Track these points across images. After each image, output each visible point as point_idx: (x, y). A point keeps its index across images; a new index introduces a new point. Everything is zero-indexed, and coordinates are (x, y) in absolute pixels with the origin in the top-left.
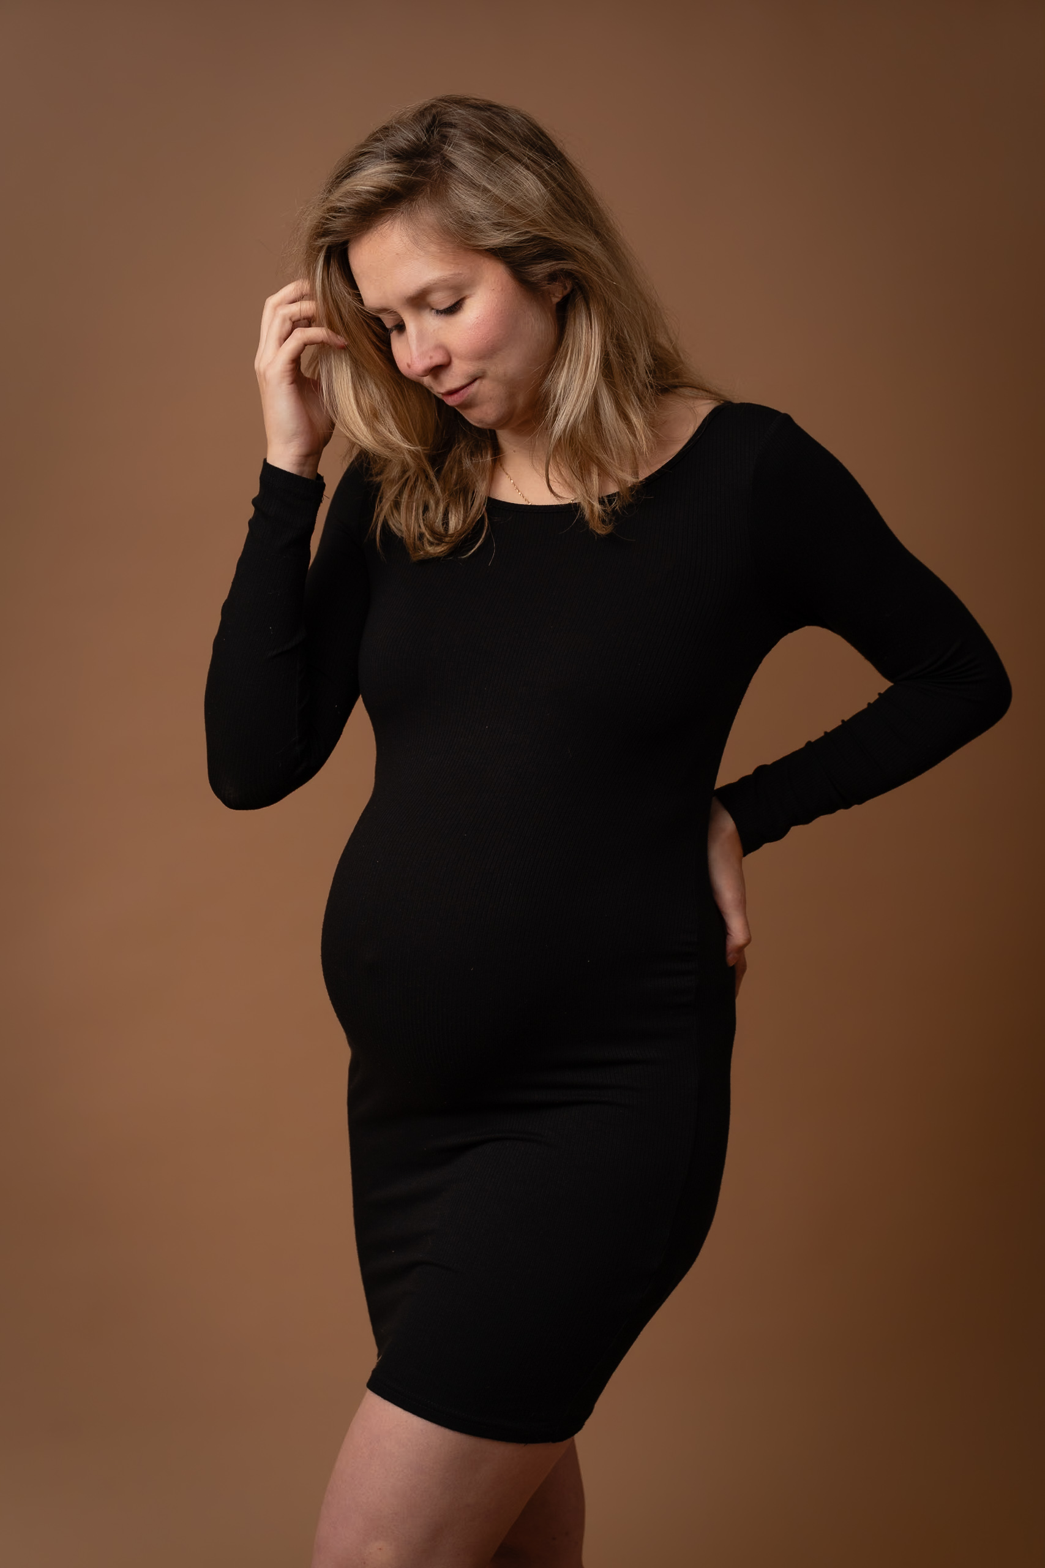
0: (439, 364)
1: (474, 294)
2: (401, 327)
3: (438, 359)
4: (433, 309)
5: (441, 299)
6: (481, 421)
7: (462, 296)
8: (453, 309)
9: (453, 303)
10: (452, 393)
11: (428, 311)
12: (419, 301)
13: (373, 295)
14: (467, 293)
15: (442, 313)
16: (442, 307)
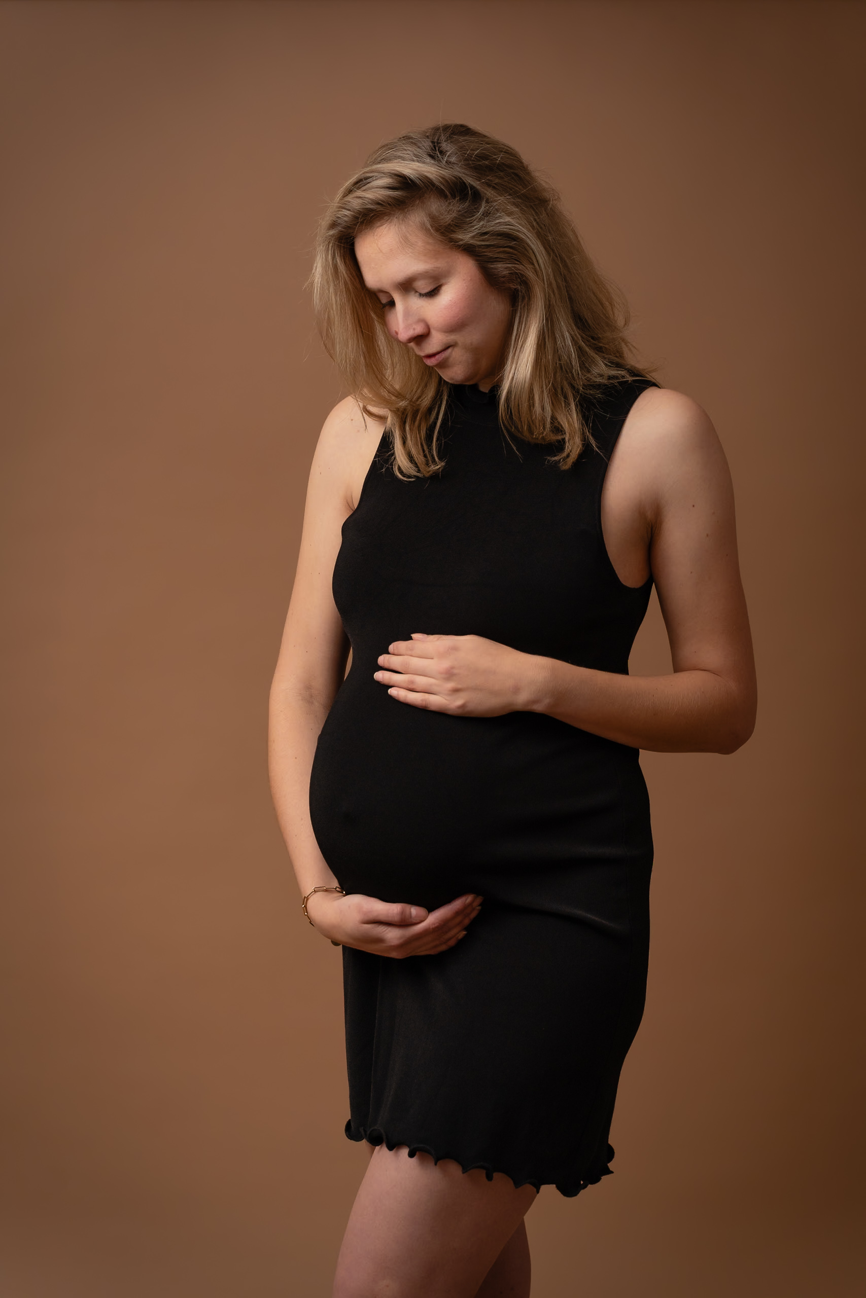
0: (420, 334)
1: (449, 282)
2: (392, 304)
3: (419, 329)
4: (417, 292)
5: (423, 286)
6: (452, 379)
7: (440, 284)
8: (433, 293)
9: (433, 288)
10: (430, 356)
11: (413, 293)
12: (407, 286)
13: (372, 278)
14: (443, 281)
15: (423, 296)
16: (424, 291)
